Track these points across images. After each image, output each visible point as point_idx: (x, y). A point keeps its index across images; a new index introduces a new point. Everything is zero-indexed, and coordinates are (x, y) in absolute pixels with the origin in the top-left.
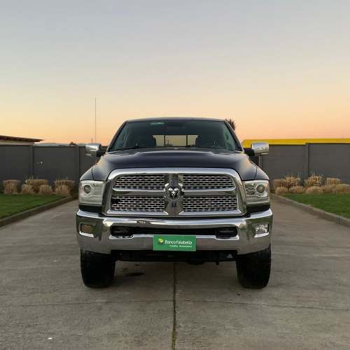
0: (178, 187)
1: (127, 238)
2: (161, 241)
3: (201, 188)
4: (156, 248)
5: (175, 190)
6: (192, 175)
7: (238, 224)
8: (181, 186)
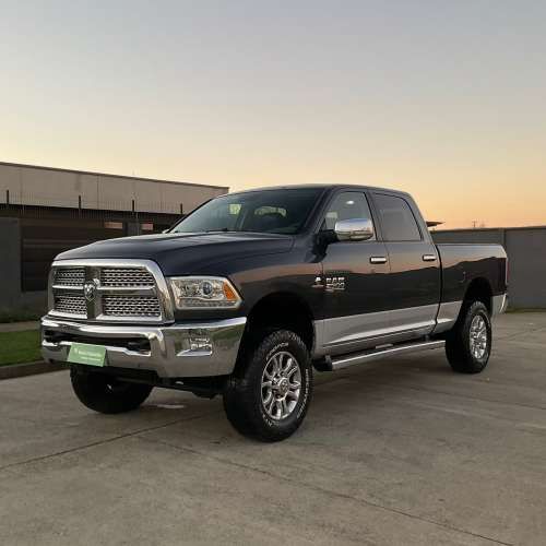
0: (93, 284)
2: (76, 351)
5: (90, 286)
7: (150, 333)
8: (97, 281)
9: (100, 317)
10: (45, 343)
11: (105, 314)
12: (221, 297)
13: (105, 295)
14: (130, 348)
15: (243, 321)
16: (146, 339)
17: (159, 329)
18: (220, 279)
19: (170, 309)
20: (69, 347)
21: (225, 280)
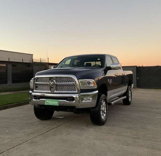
0: (54, 82)
1: (37, 100)
2: (48, 101)
3: (62, 82)
4: (46, 104)
5: (52, 83)
6: (59, 77)
7: (74, 96)
8: (55, 81)
9: (55, 92)
10: (34, 100)
11: (57, 91)
12: (92, 85)
13: (57, 85)
14: (67, 100)
15: (97, 92)
16: (73, 97)
17: (77, 94)
18: (92, 80)
19: (79, 88)
20: (45, 100)
21: (94, 80)
